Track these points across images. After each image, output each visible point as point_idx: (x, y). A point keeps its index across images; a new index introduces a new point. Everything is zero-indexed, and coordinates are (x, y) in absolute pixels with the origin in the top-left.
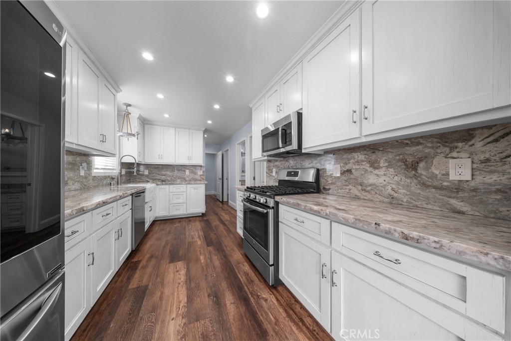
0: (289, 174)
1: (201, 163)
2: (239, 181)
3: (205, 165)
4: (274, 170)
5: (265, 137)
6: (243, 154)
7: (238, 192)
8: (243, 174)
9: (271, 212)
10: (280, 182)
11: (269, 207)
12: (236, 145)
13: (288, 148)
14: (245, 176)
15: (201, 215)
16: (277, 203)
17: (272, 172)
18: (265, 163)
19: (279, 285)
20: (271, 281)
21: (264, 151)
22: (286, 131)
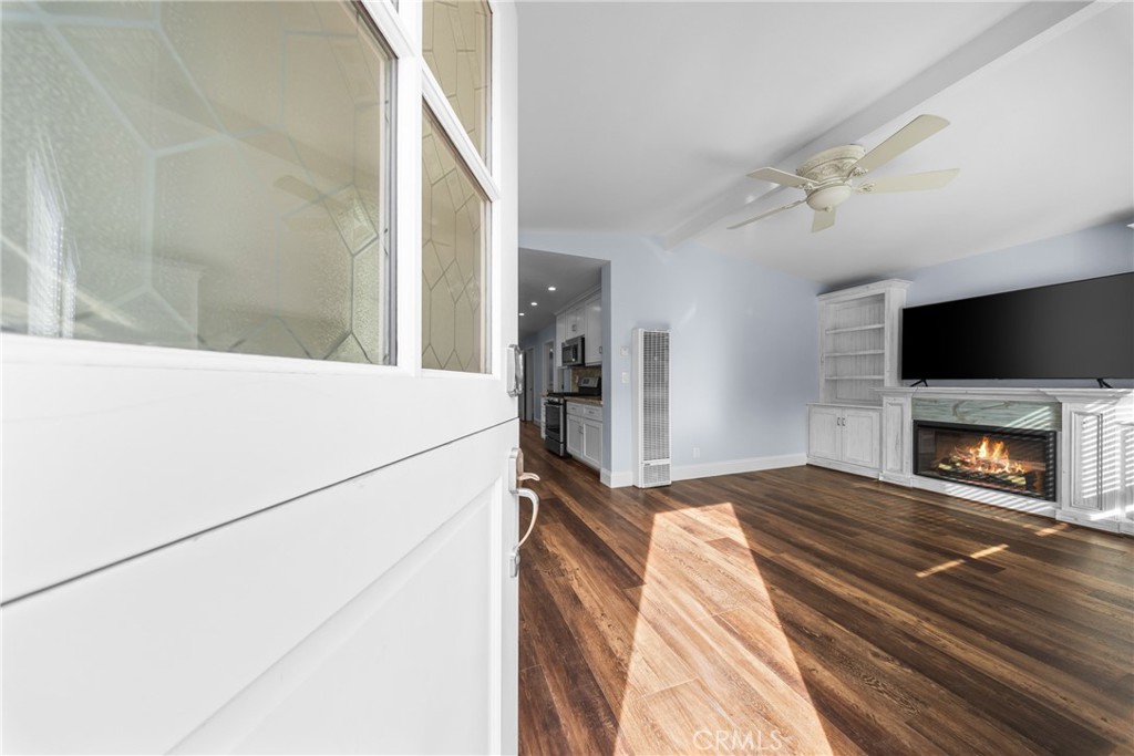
0: (583, 382)
4: (577, 378)
5: (564, 350)
9: (561, 407)
11: (561, 404)
12: (543, 346)
13: (577, 363)
16: (565, 401)
17: (575, 380)
18: (571, 370)
19: (568, 458)
20: (561, 454)
21: (564, 362)
22: (575, 348)
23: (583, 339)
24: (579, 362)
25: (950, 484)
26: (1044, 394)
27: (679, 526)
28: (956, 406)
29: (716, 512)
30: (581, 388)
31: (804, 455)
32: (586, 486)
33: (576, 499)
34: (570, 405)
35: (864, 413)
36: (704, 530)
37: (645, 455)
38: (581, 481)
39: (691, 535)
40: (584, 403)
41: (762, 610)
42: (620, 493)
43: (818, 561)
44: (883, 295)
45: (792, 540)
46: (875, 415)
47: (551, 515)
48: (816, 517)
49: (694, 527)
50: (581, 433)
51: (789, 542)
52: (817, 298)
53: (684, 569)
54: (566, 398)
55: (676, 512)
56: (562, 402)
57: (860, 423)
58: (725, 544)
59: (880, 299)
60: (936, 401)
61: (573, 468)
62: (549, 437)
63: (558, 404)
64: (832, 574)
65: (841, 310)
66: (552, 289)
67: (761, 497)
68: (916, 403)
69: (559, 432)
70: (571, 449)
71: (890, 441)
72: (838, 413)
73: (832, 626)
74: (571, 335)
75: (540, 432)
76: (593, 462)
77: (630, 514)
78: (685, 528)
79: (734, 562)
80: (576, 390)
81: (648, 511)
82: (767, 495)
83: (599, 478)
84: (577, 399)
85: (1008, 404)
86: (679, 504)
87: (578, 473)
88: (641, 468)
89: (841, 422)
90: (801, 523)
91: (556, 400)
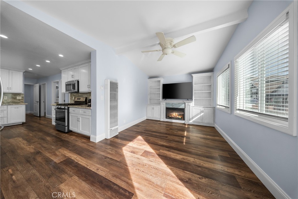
0: (78, 99)
1: (21, 92)
2: (54, 102)
3: (24, 93)
4: (73, 97)
5: (66, 85)
6: (57, 87)
7: (53, 107)
8: (57, 99)
9: (66, 111)
10: (75, 101)
11: (66, 109)
12: (52, 83)
13: (74, 91)
14: (58, 100)
15: (22, 123)
16: (69, 108)
17: (73, 98)
18: (70, 94)
19: (70, 132)
20: (66, 131)
21: (66, 90)
22: (74, 85)
23: (78, 82)
24: (76, 90)
25: (173, 120)
26: (184, 102)
27: (129, 152)
28: (172, 104)
29: (136, 141)
30: (75, 102)
31: (146, 117)
32: (84, 146)
33: (80, 155)
34: (71, 109)
35: (157, 106)
36: (137, 150)
37: (110, 126)
38: (80, 143)
39: (135, 155)
40: (80, 108)
41: (172, 179)
42: (101, 144)
43: (167, 149)
44: (160, 81)
45: (159, 144)
46: (159, 106)
47: (66, 173)
48: (158, 134)
49: (135, 150)
50: (78, 121)
51: (159, 145)
52: (148, 79)
53: (142, 174)
54: (69, 106)
55: (126, 146)
56: (66, 107)
57: (157, 108)
58: (146, 154)
59: (159, 81)
60: (169, 103)
61: (74, 137)
62: (57, 124)
63: (65, 109)
64: (173, 152)
65: (152, 83)
66: (61, 56)
67: (144, 131)
68: (166, 104)
69: (64, 121)
70: (71, 128)
71: (162, 112)
72: (152, 106)
73: (186, 173)
74: (70, 79)
75: (51, 122)
76: (86, 133)
77: (109, 153)
78: (132, 152)
79: (152, 161)
80: (73, 102)
81: (116, 149)
82: (145, 130)
83: (90, 139)
84: (74, 106)
85: (179, 103)
86: (127, 142)
87: (77, 139)
88: (109, 131)
89: (153, 109)
90: (156, 137)
91: (63, 107)
